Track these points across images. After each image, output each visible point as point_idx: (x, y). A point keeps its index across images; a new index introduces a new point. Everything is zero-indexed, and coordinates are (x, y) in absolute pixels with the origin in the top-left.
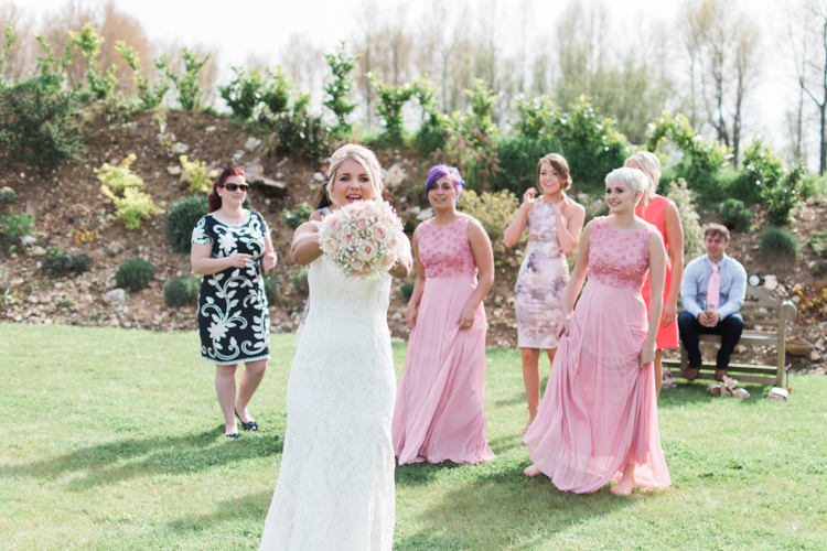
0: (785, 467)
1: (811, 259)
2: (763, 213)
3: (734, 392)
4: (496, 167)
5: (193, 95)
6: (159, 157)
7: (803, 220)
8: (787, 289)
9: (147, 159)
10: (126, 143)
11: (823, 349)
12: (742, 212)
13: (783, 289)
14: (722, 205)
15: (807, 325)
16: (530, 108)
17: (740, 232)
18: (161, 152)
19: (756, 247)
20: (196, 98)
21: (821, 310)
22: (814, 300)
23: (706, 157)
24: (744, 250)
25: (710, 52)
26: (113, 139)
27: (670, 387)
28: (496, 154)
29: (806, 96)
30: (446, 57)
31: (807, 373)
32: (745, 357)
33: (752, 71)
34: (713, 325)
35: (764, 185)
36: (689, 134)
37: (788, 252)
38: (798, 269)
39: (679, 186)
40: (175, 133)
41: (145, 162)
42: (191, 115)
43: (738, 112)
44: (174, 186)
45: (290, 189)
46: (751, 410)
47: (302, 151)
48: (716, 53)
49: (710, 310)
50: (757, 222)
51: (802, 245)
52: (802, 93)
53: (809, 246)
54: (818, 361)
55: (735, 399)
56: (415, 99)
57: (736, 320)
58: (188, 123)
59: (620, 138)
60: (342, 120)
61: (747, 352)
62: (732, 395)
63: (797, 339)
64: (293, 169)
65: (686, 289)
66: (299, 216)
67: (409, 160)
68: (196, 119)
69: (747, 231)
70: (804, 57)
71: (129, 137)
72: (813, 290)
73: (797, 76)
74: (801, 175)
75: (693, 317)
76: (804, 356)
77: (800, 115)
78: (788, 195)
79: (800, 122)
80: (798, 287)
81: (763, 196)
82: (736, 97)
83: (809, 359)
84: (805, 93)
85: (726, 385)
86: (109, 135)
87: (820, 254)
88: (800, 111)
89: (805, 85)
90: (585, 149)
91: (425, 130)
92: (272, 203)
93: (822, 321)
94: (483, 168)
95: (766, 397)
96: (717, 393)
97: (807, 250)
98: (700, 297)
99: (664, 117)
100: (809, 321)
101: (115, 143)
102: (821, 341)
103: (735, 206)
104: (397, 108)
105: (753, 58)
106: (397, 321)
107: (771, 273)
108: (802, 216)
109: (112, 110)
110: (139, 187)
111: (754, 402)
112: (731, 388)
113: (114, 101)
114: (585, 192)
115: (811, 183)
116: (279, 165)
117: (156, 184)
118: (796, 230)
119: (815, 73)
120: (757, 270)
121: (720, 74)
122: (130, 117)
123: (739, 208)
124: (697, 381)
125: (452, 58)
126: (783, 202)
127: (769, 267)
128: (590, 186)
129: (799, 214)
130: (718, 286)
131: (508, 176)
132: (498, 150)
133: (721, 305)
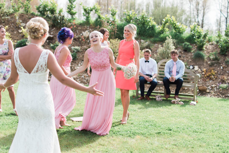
0: (186, 130)
1: (209, 61)
2: (196, 47)
3: (179, 103)
4: (116, 31)
5: (28, 9)
6: (16, 27)
7: (208, 49)
8: (201, 70)
9: (13, 28)
10: (7, 23)
11: (210, 89)
12: (189, 46)
13: (200, 70)
14: (183, 44)
15: (206, 81)
16: (128, 14)
17: (188, 52)
18: (17, 26)
19: (193, 57)
20: (29, 9)
21: (211, 77)
22: (209, 74)
23: (179, 29)
24: (189, 58)
25: (195, 2)
26: (3, 21)
27: (160, 101)
28: (116, 28)
29: (222, 15)
30: (121, 3)
31: (205, 96)
32: (187, 91)
33: (207, 8)
34: (173, 81)
35: (196, 38)
36: (175, 22)
37: (202, 58)
38: (205, 64)
39: (169, 38)
40: (22, 20)
41: (12, 29)
42: (27, 15)
43: (203, 19)
44: (20, 36)
45: (54, 37)
46: (183, 109)
47: (59, 26)
48: (197, 3)
49: (173, 77)
50: (194, 49)
51: (207, 56)
52: (221, 14)
53: (209, 57)
54: (208, 93)
55: (179, 105)
56: (94, 11)
57: (181, 80)
58: (26, 17)
59: (154, 23)
60: (72, 17)
61: (187, 89)
62: (178, 104)
63: (203, 86)
64: (56, 31)
65: (166, 70)
66: (55, 46)
67: (92, 29)
68: (29, 16)
69: (190, 52)
70: (222, 4)
71: (8, 21)
72: (209, 70)
73: (220, 9)
74: (207, 35)
75: (168, 79)
76: (204, 91)
77: (220, 20)
78: (203, 41)
79: (220, 22)
80: (204, 69)
81: (196, 41)
82: (203, 15)
83: (206, 92)
84: (222, 14)
85: (177, 100)
86: (2, 20)
87: (212, 59)
88: (220, 19)
89: (222, 12)
90: (144, 27)
91: (97, 20)
92: (49, 41)
93: (211, 80)
94: (112, 32)
95: (189, 104)
96: (174, 103)
97: (208, 58)
98: (170, 72)
99: (168, 17)
100: (207, 80)
101: (4, 23)
102: (210, 86)
103: (187, 44)
104: (89, 13)
105: (207, 4)
106: (82, 78)
107: (196, 65)
108: (207, 48)
109: (2, 13)
110: (9, 36)
111: (185, 106)
112: (178, 101)
113: (3, 10)
114: (143, 40)
115: (211, 37)
116: (52, 30)
117: (15, 35)
118: (205, 52)
119: (225, 8)
120: (192, 64)
121: (198, 8)
122: (9, 15)
123: (188, 45)
124: (169, 99)
125: (123, 3)
126: (202, 43)
127: (196, 63)
128: (145, 38)
129: (207, 47)
130: (176, 69)
131: (120, 34)
132: (118, 26)
133: (177, 75)
